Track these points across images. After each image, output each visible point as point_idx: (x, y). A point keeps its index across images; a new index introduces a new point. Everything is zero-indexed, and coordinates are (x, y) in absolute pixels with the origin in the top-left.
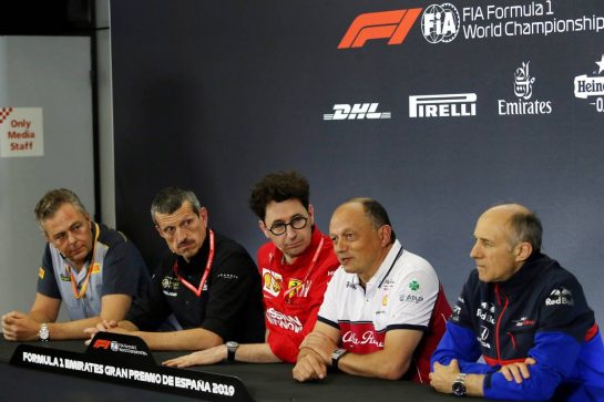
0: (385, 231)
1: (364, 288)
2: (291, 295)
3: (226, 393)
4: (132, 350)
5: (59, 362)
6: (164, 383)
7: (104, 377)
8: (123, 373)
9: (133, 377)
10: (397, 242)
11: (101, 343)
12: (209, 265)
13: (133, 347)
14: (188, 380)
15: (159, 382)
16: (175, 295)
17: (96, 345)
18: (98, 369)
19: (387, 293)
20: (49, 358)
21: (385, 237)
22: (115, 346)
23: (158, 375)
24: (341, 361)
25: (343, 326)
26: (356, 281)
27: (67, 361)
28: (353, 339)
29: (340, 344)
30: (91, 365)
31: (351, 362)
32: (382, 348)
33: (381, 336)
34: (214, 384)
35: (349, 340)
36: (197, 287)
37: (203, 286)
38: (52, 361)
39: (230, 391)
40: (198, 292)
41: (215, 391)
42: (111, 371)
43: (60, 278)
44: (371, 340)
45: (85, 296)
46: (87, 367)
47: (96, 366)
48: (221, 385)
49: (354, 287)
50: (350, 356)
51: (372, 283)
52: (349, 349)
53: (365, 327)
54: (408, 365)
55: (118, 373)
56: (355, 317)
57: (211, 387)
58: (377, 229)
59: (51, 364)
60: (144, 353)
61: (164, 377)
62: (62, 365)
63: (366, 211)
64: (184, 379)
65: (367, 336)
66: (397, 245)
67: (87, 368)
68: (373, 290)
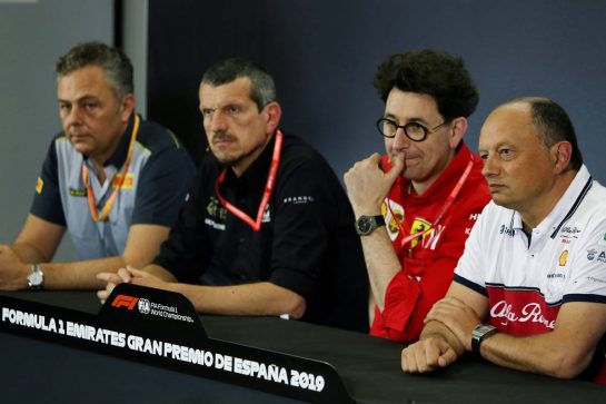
0: (563, 150)
1: (529, 236)
2: (414, 244)
3: (312, 387)
4: (171, 313)
5: (58, 326)
6: (218, 366)
7: (125, 352)
8: (154, 348)
9: (170, 354)
10: (584, 168)
11: (123, 301)
12: (269, 184)
13: (172, 309)
14: (255, 364)
15: (209, 364)
16: (222, 227)
17: (117, 303)
18: (118, 339)
19: (567, 247)
20: (42, 319)
21: (562, 159)
22: (144, 306)
23: (209, 354)
24: (485, 343)
25: (493, 292)
26: (517, 224)
27: (69, 324)
28: (507, 313)
29: (486, 319)
30: (107, 332)
31: (500, 346)
32: (551, 330)
33: (551, 311)
34: (294, 372)
35: (501, 314)
36: (254, 218)
37: (264, 216)
38: (47, 323)
39: (317, 384)
40: (257, 226)
41: (294, 383)
42: (136, 343)
43: (68, 191)
44: (536, 316)
45: (106, 220)
46: (101, 335)
47: (114, 334)
48: (304, 374)
49: (512, 233)
50: (499, 337)
51: (541, 230)
52: (499, 327)
53: (527, 296)
54: (589, 358)
55: (148, 346)
56: (512, 280)
57: (289, 376)
58: (549, 146)
59: (45, 328)
60: (189, 319)
61: (218, 356)
62: (62, 331)
63: (534, 116)
64: (247, 362)
65: (529, 310)
66: (583, 174)
67: (100, 337)
68: (542, 241)
